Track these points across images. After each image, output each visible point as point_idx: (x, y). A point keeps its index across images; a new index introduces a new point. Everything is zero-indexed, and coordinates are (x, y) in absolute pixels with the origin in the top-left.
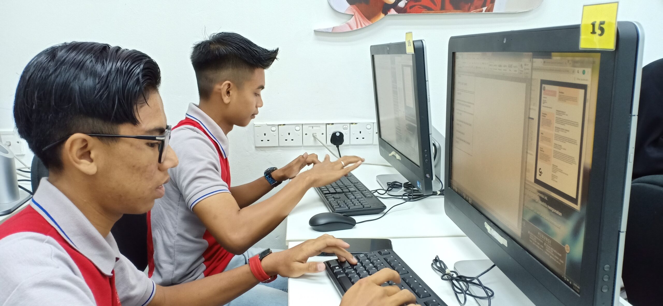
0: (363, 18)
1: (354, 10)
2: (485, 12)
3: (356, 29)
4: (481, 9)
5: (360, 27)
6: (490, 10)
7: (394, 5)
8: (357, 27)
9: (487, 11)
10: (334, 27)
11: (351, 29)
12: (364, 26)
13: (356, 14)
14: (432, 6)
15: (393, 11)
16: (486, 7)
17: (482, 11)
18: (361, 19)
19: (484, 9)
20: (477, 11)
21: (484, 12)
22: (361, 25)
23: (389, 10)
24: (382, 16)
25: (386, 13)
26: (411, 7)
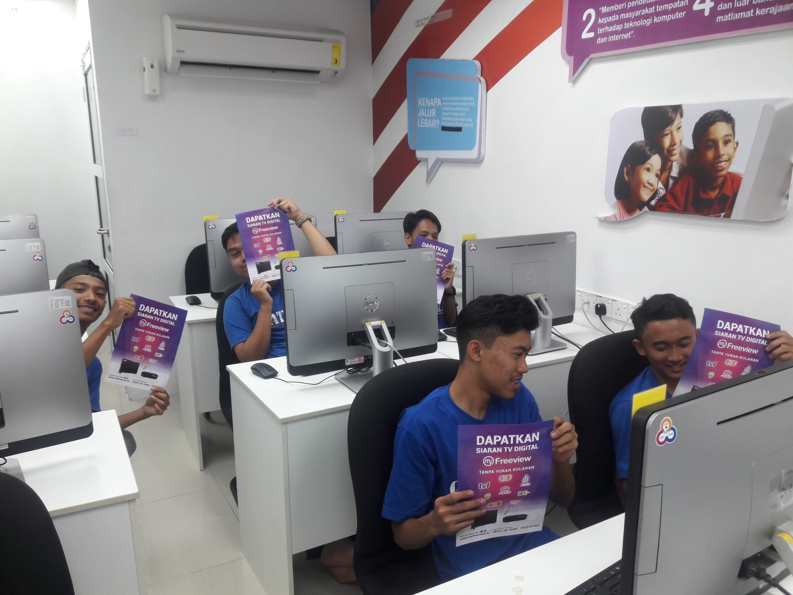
0: (625, 212)
1: (620, 204)
2: (723, 217)
3: (619, 220)
4: (720, 214)
5: (622, 219)
6: (728, 216)
7: (647, 203)
8: (620, 219)
9: (724, 216)
10: (605, 217)
11: (617, 220)
12: (625, 218)
13: (620, 208)
14: (676, 206)
15: (646, 209)
16: (724, 213)
17: (720, 216)
18: (623, 212)
19: (723, 214)
20: (715, 216)
21: (721, 217)
22: (623, 218)
23: (643, 207)
24: (638, 211)
25: (641, 210)
26: (660, 206)
